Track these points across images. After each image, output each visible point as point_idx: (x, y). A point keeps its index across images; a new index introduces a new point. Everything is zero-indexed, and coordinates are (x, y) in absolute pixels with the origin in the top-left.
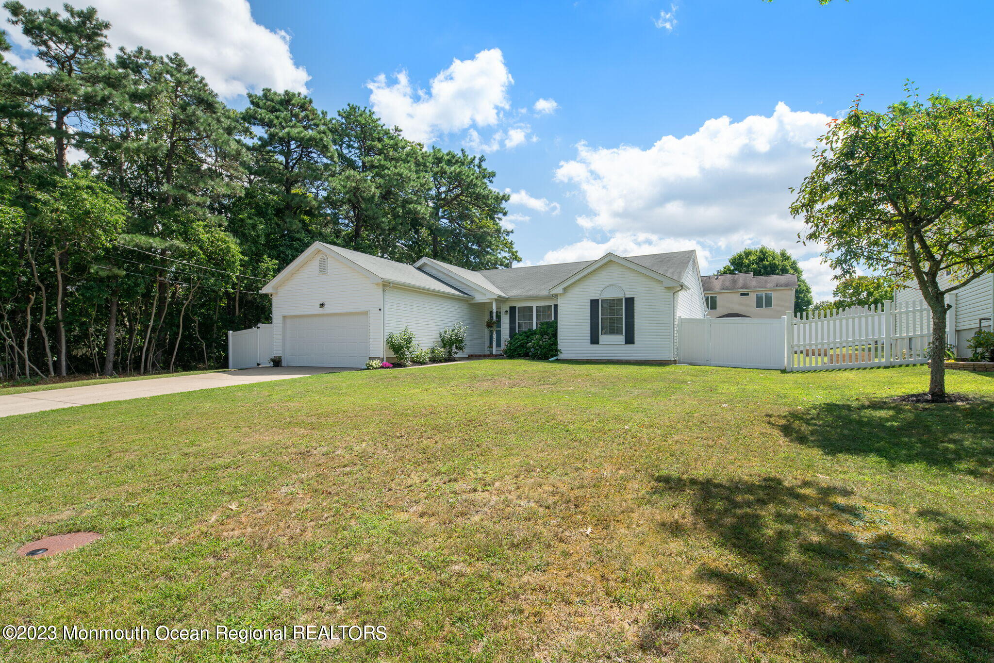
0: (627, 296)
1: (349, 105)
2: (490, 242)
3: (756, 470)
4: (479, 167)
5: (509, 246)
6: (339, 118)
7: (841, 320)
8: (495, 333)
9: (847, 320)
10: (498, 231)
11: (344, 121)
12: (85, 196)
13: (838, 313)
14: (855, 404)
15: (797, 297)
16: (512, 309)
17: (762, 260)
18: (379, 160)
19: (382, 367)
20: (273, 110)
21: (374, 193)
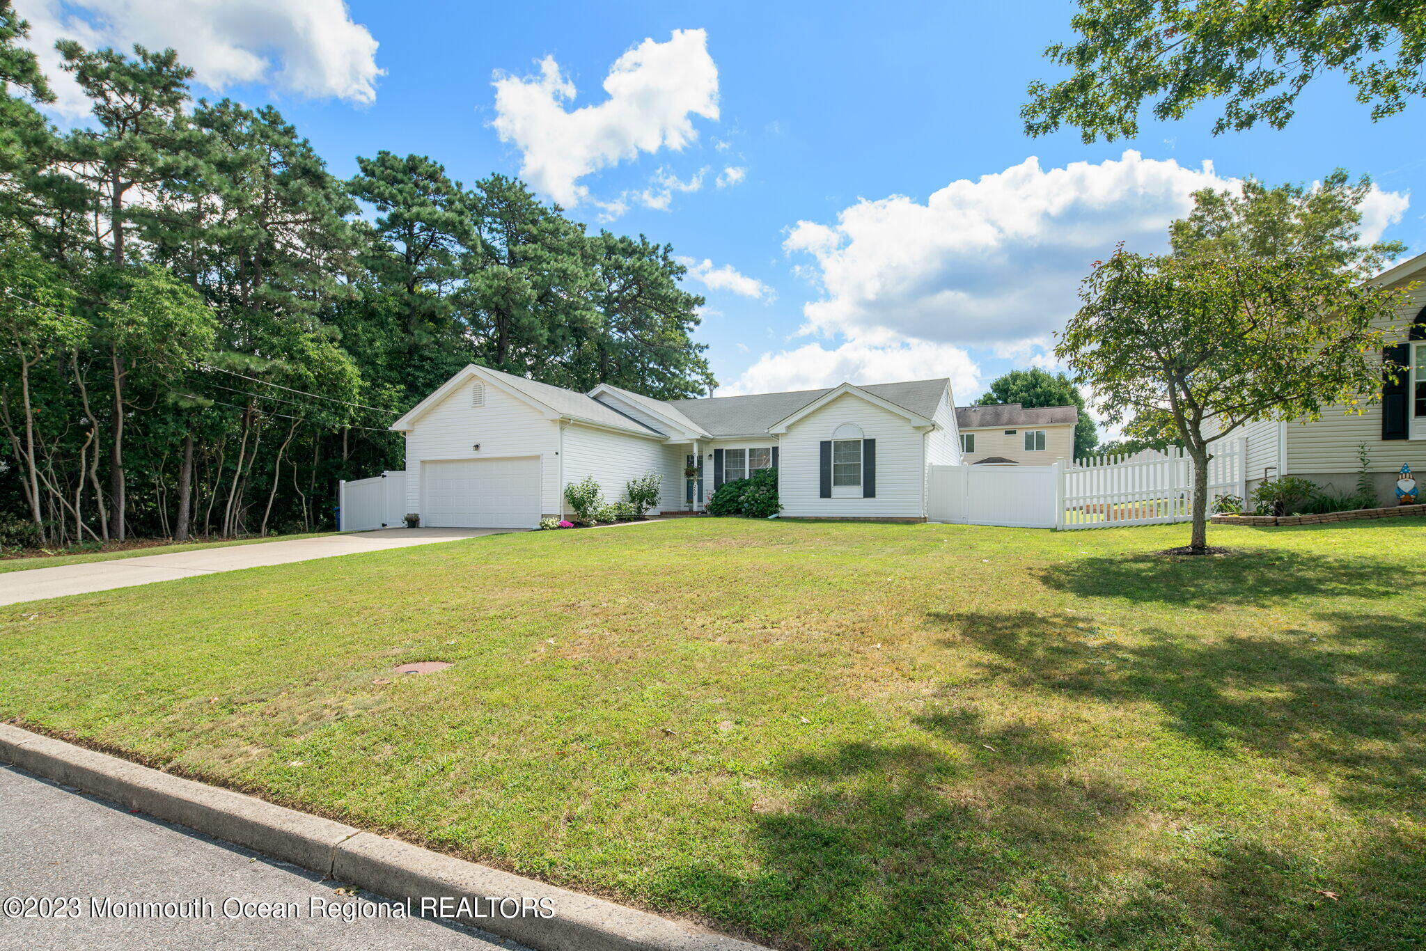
0: (866, 438)
1: (493, 174)
2: (679, 361)
3: (1014, 607)
4: (665, 259)
5: (702, 365)
6: (478, 191)
7: (1126, 468)
8: (696, 484)
9: (1133, 467)
10: (688, 345)
11: (484, 195)
12: (167, 303)
13: (1123, 459)
14: (1119, 558)
15: (1077, 437)
16: (718, 453)
17: (1035, 386)
18: (535, 249)
19: (560, 527)
20: (393, 181)
21: (530, 296)
